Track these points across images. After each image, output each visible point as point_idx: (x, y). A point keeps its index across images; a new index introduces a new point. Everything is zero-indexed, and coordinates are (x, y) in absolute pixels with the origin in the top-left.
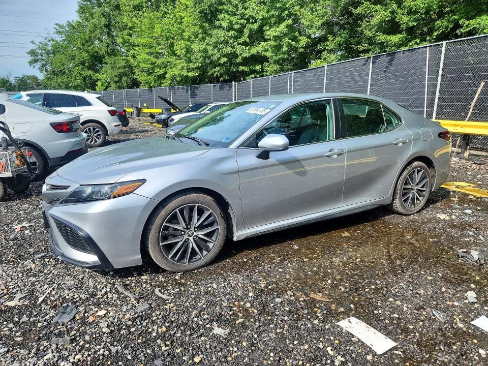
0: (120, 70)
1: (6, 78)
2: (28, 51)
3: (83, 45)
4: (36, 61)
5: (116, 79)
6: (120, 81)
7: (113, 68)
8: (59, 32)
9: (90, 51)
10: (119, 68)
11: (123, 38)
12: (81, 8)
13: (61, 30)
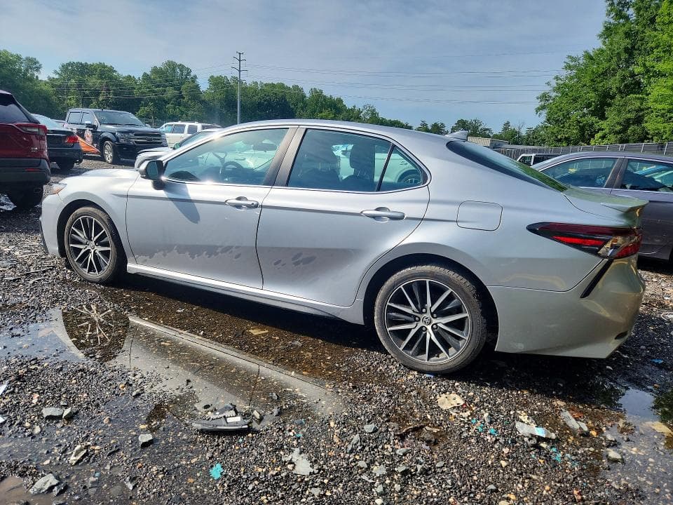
0: (629, 115)
1: (517, 129)
2: (539, 95)
3: (592, 80)
4: (543, 107)
5: (618, 128)
6: (624, 130)
7: (619, 112)
8: (568, 67)
9: (600, 89)
10: (629, 111)
11: (644, 65)
12: (607, 29)
13: (572, 64)
